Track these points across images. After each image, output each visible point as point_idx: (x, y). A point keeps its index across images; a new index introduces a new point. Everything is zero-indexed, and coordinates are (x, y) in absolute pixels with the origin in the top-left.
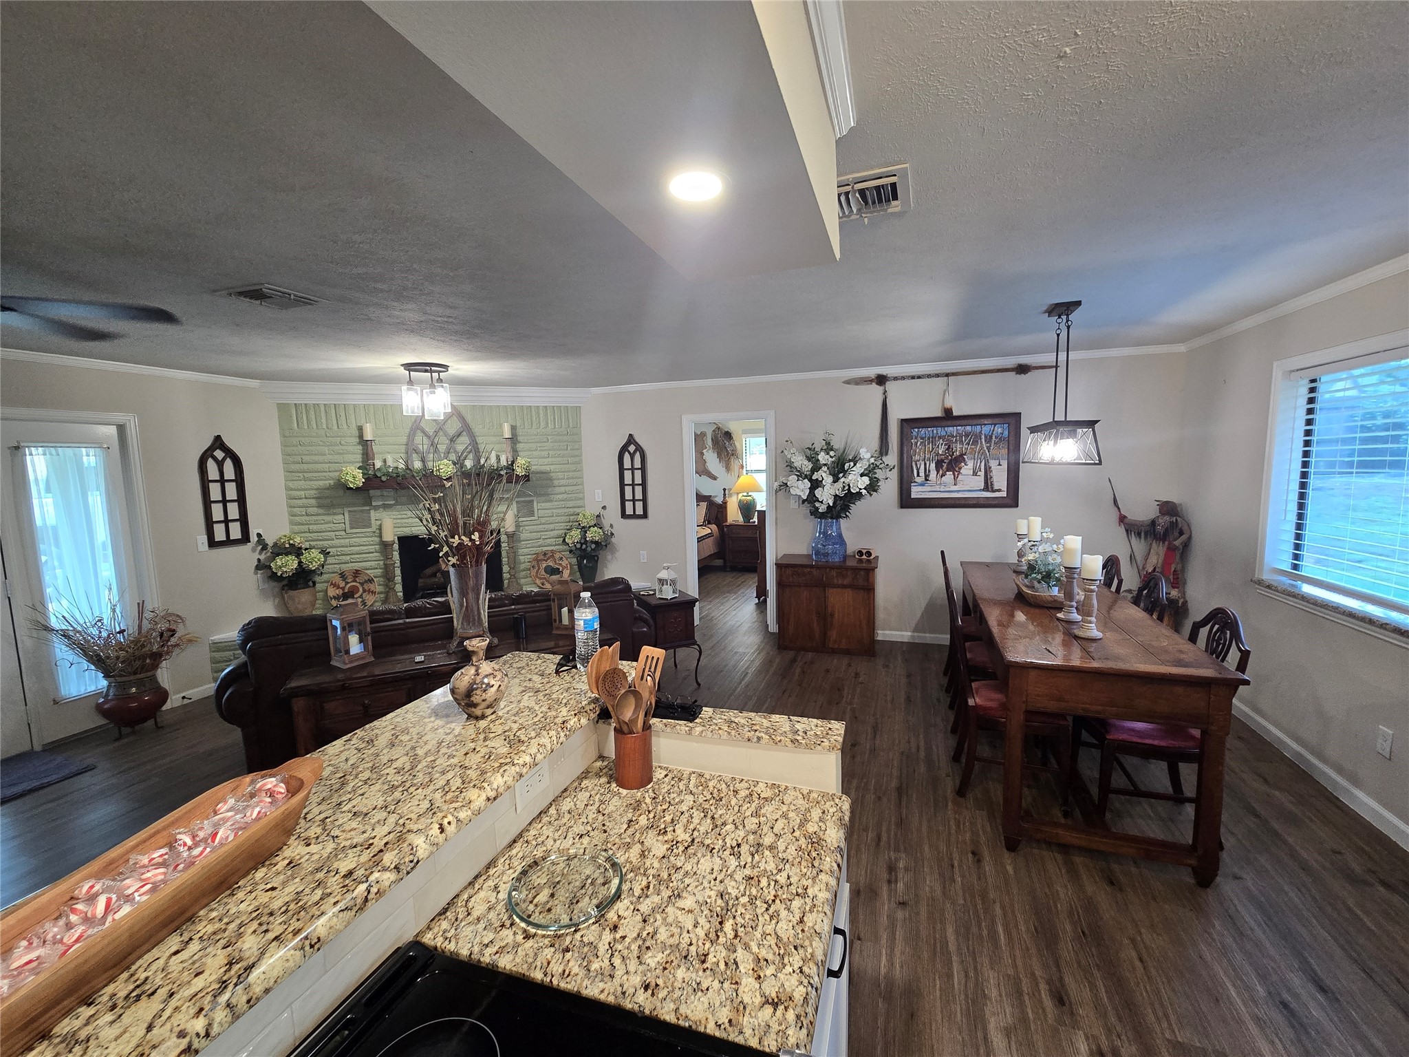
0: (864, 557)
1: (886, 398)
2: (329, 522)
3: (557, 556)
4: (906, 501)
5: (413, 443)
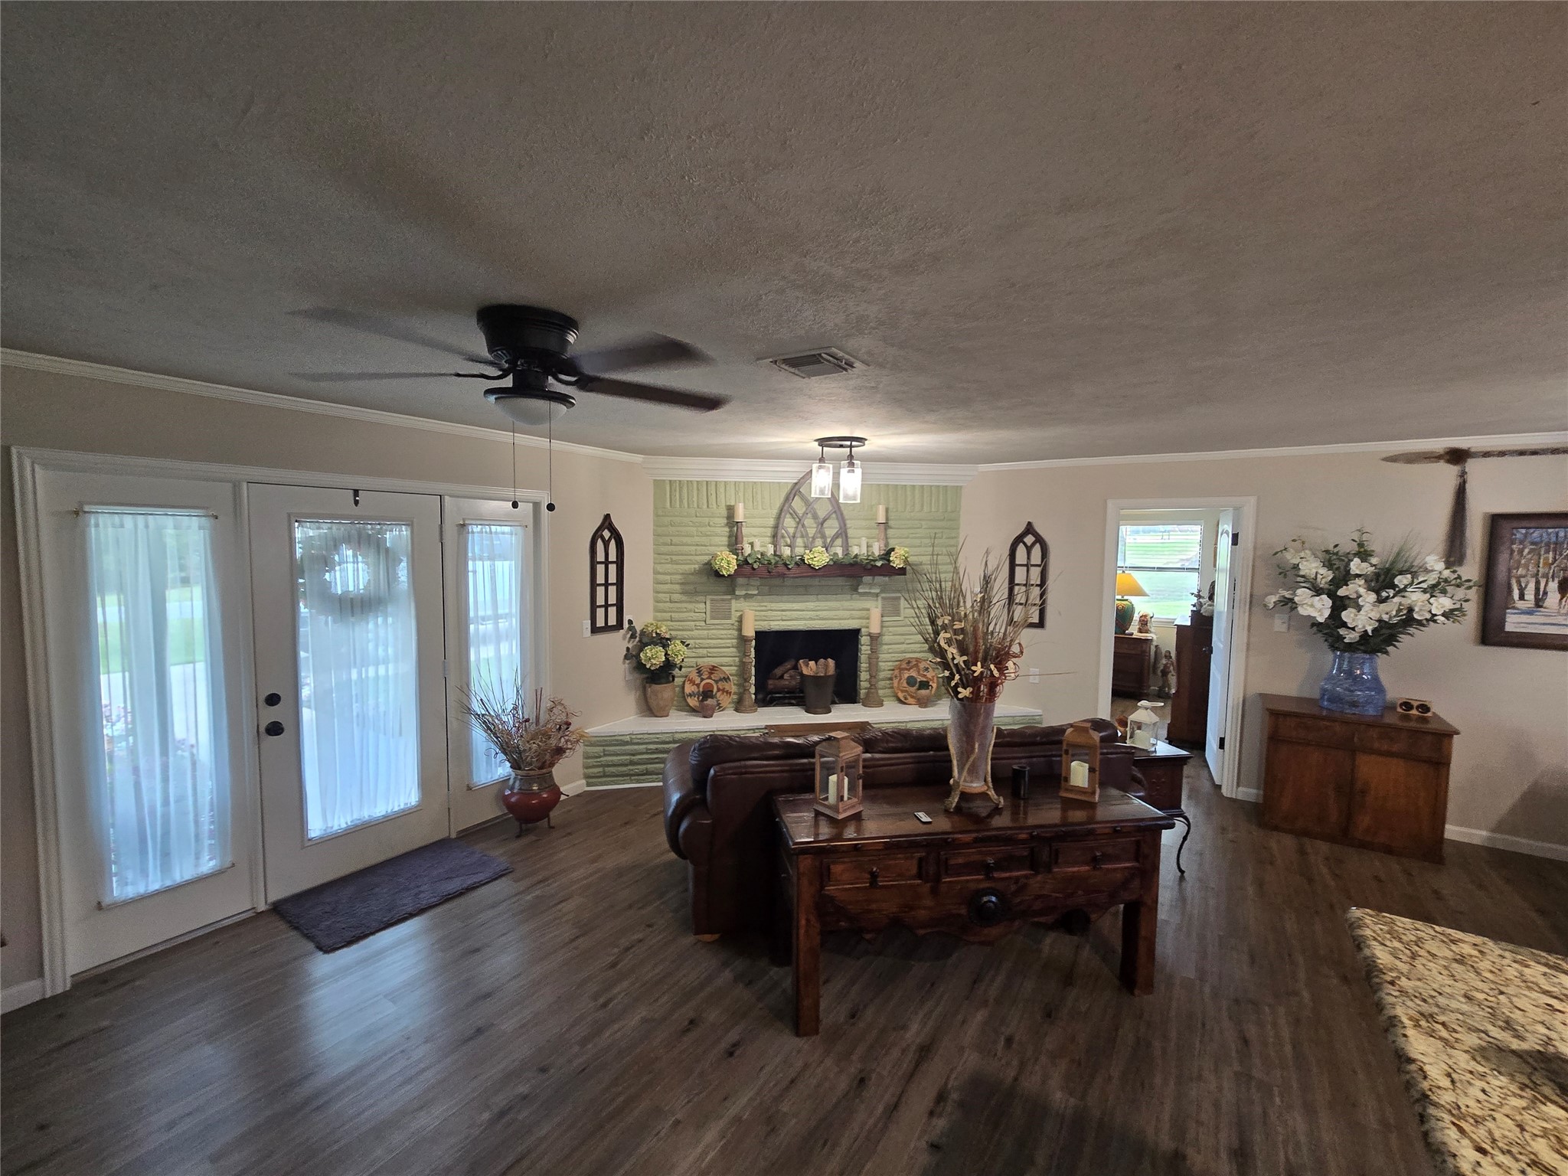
0: (1414, 712)
1: (1464, 482)
2: (690, 611)
3: (922, 665)
4: (1491, 633)
5: (781, 526)
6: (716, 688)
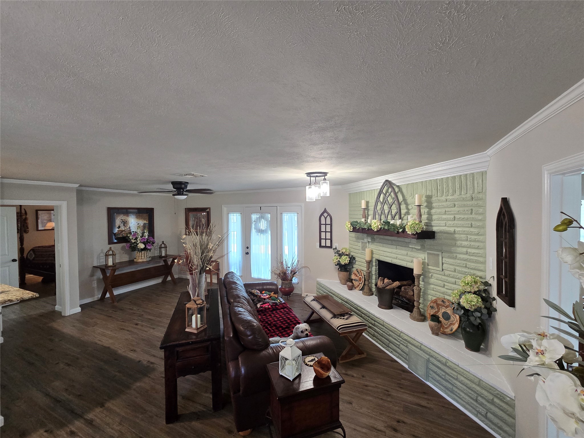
2: (357, 246)
5: (376, 210)
6: (362, 280)
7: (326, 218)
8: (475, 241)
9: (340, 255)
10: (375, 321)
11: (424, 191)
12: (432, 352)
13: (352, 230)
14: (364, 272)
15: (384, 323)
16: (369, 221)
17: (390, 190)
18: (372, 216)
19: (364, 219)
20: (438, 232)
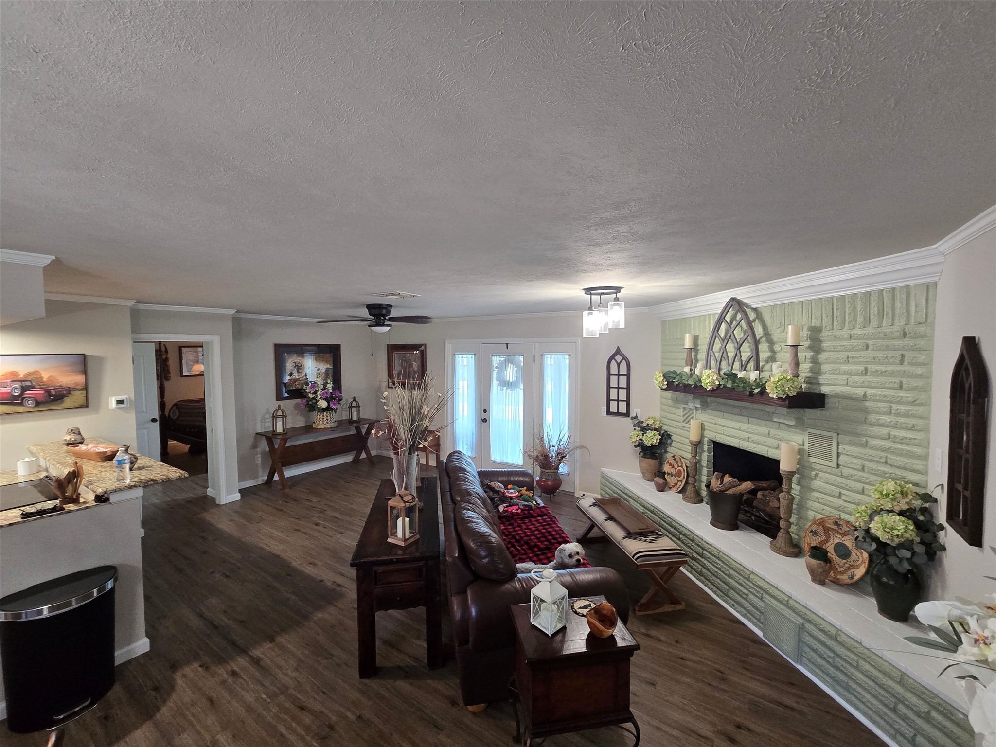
2: (675, 414)
5: (710, 351)
6: (682, 475)
7: (619, 365)
8: (907, 415)
9: (644, 430)
10: (703, 549)
11: (805, 319)
12: (808, 613)
13: (666, 386)
14: (686, 461)
15: (721, 554)
16: (697, 372)
17: (739, 316)
18: (704, 362)
19: (689, 367)
20: (832, 396)
